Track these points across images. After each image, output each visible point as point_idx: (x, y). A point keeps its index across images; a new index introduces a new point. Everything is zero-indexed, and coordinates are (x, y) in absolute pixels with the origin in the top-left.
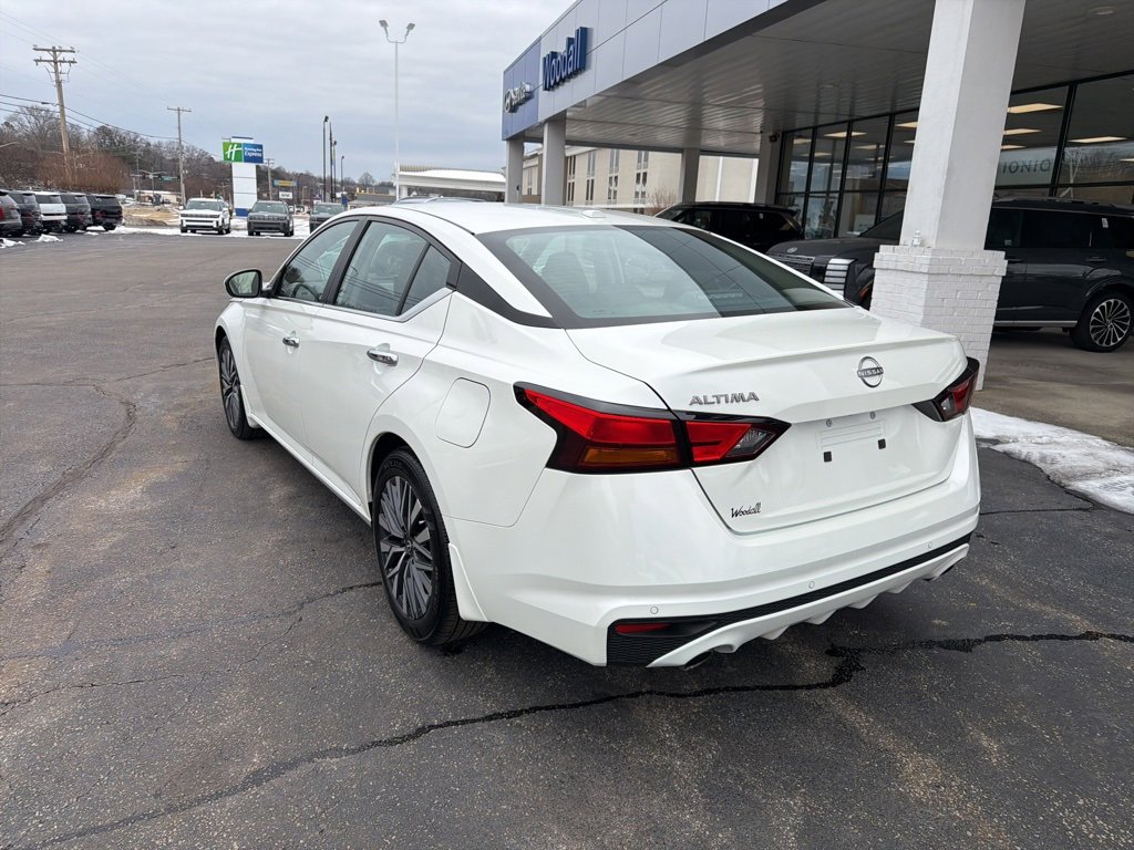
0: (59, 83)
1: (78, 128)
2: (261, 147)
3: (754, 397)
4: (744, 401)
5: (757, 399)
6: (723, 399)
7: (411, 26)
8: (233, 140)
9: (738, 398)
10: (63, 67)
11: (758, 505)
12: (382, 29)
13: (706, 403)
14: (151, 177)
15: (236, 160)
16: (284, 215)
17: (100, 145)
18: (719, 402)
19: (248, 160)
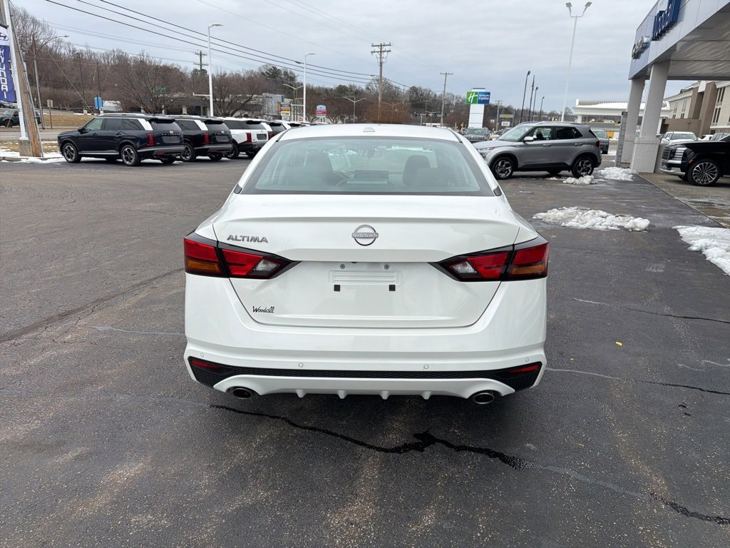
0: (381, 64)
1: (399, 88)
2: (489, 94)
3: (264, 240)
4: (258, 241)
5: (267, 242)
6: (246, 239)
7: (589, 4)
8: (474, 91)
9: (255, 240)
10: (384, 55)
11: (273, 308)
12: (568, 8)
13: (236, 240)
14: (431, 115)
15: (473, 103)
16: (483, 136)
17: (410, 98)
18: (243, 240)
19: (480, 102)
